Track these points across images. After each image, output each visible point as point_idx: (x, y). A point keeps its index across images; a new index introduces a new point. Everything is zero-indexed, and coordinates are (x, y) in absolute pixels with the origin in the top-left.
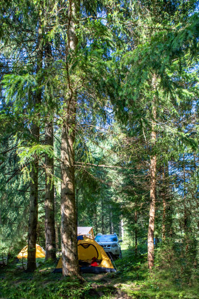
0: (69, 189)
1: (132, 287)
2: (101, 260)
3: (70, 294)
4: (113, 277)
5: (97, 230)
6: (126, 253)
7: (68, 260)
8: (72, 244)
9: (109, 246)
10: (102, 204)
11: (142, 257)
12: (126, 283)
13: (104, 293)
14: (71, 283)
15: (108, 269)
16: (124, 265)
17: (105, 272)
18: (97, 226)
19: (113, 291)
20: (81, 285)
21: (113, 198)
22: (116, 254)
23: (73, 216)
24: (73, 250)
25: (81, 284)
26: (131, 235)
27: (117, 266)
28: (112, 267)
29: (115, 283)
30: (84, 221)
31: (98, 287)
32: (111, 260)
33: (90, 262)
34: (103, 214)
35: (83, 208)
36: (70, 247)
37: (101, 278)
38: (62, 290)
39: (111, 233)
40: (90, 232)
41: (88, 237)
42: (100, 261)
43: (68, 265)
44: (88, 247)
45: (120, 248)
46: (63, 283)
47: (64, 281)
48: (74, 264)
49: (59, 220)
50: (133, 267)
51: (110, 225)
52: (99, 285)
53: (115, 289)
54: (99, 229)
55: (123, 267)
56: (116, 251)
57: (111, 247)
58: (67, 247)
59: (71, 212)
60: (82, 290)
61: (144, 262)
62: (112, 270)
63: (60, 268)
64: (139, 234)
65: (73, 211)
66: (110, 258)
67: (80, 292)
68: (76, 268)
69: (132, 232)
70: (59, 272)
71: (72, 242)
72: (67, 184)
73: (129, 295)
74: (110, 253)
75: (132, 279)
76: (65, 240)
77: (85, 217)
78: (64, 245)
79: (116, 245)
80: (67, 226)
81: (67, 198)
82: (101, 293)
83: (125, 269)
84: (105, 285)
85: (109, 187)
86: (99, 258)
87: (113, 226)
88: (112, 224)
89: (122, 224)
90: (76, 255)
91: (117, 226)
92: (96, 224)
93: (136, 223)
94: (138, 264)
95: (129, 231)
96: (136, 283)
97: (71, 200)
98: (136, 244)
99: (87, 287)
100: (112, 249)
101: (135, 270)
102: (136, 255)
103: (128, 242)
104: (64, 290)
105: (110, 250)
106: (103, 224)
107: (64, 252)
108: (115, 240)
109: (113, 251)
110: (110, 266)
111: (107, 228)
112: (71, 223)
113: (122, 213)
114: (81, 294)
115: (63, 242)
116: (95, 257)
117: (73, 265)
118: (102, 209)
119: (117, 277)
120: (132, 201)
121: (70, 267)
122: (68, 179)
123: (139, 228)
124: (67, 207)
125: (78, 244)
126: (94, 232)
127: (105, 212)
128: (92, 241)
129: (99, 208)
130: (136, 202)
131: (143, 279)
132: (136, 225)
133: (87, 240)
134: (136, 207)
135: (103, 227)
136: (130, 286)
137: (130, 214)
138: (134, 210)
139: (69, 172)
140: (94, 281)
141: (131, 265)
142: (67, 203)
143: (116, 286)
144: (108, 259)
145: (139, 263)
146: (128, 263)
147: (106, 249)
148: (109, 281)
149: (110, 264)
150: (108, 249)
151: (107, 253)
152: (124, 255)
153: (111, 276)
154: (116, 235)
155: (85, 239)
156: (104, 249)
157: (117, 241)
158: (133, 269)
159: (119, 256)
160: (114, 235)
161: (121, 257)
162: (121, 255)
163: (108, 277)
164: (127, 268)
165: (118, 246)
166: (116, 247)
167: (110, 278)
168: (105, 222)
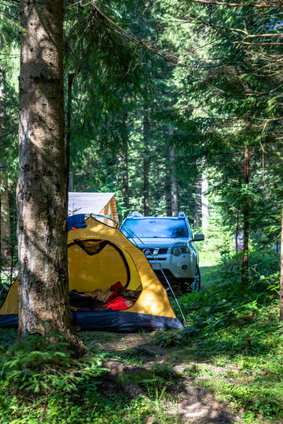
0: (44, 64)
1: (230, 375)
2: (138, 293)
3: (41, 387)
4: (172, 344)
5: (127, 205)
6: (213, 276)
7: (36, 284)
8: (50, 237)
9: (163, 250)
10: (146, 123)
11: (262, 287)
12: (212, 363)
13: (143, 388)
14: (45, 355)
15: (157, 317)
16: (208, 309)
17: (150, 329)
18: (128, 193)
19: (172, 385)
20: (75, 361)
21: (179, 106)
22: (184, 275)
23: (55, 150)
24: (53, 255)
25: (73, 356)
26: (230, 219)
27: (186, 312)
28: (170, 314)
29: (178, 361)
30: (88, 176)
31: (126, 370)
32: (169, 292)
33: (103, 297)
34: (147, 157)
35: (86, 133)
36: (43, 245)
37: (135, 345)
38: (16, 373)
39: (170, 214)
40: (106, 207)
41: (101, 220)
42: (135, 296)
43: (37, 299)
44: (98, 251)
45: (196, 259)
46: (18, 354)
47: (21, 347)
48: (54, 295)
49: (12, 169)
50: (232, 315)
51: (168, 188)
52: (130, 364)
53: (177, 377)
54: (133, 201)
55: (204, 316)
56: (184, 267)
57: (167, 256)
58: (36, 245)
59: (49, 136)
60: (78, 375)
61: (268, 302)
62: (170, 324)
63: (13, 312)
64: (254, 216)
65: (55, 133)
66: (165, 285)
67: (70, 381)
68: (62, 310)
69: (233, 208)
70: (9, 327)
71: (50, 231)
72: (40, 50)
73: (218, 397)
74: (167, 272)
75: (231, 351)
76: (29, 223)
77: (94, 163)
78: (27, 238)
79: (183, 250)
80: (37, 178)
81: (37, 93)
82: (134, 389)
83: (209, 320)
84: (149, 366)
85: (168, 73)
86: (132, 287)
87: (177, 193)
88: (174, 189)
89: (205, 186)
90: (61, 270)
91: (188, 195)
92: (126, 186)
93: (247, 182)
94: (249, 305)
95: (225, 206)
96: (241, 363)
97: (51, 99)
98: (246, 248)
99: (93, 367)
100: (170, 261)
101: (241, 326)
102: (245, 281)
103: (220, 242)
104: (22, 376)
105: (165, 265)
106: (146, 185)
107: (26, 259)
108: (180, 232)
109: (175, 266)
110: (166, 309)
111: (158, 197)
112: (49, 168)
113: (205, 152)
114: (73, 386)
115: (22, 228)
116: (119, 284)
117: (51, 301)
118: (145, 140)
119: (186, 344)
120: (239, 113)
121: (41, 305)
122: (41, 33)
123: (257, 198)
124: (36, 120)
125: (70, 239)
126: (119, 209)
127: (152, 149)
128: (112, 232)
129: (136, 137)
130: (248, 119)
131: (264, 350)
132: (246, 188)
133: (97, 229)
134: (249, 132)
135: (146, 196)
136: (225, 371)
137: (229, 155)
138: (241, 142)
139: (46, 12)
140: (114, 353)
141: (228, 308)
142: (38, 107)
143: (180, 369)
144: (159, 287)
145: (253, 305)
146: (220, 303)
147: (153, 259)
148: (162, 355)
149: (165, 305)
150: (159, 259)
151: (158, 272)
152: (208, 282)
153: (165, 341)
154: (184, 219)
155: (92, 226)
156: (149, 259)
157: (188, 237)
158: (234, 321)
159: (194, 283)
160: (180, 219)
161: (198, 286)
162: (197, 281)
163: (158, 344)
164: (216, 319)
165: (189, 252)
166: (184, 257)
167: (163, 346)
168: (154, 182)
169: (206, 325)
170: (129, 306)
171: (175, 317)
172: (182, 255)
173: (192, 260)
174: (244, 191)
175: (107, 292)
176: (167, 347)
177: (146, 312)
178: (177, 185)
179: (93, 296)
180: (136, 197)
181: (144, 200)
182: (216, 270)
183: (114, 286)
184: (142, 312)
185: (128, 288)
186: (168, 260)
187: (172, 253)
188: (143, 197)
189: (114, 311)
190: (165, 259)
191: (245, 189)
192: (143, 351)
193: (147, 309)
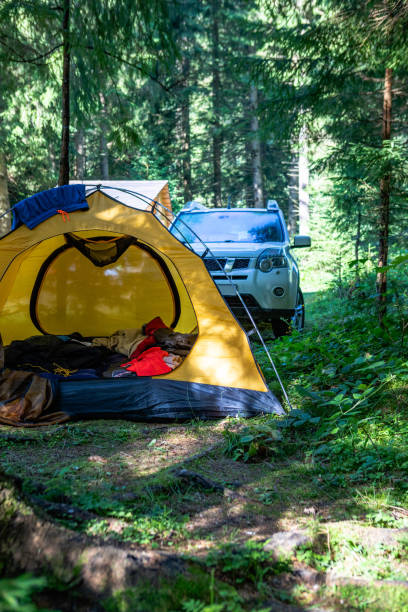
2: (193, 338)
4: (260, 454)
9: (242, 263)
15: (231, 393)
17: (216, 416)
22: (279, 305)
27: (288, 373)
28: (258, 385)
32: (252, 339)
33: (127, 347)
42: (186, 345)
44: (114, 260)
45: (296, 276)
51: (249, 179)
56: (278, 291)
57: (249, 271)
62: (258, 406)
66: (245, 324)
74: (249, 299)
79: (277, 262)
83: (339, 399)
86: (182, 328)
87: (262, 186)
88: (258, 178)
92: (187, 177)
100: (254, 281)
105: (245, 287)
106: (217, 176)
109: (262, 290)
110: (248, 374)
111: (234, 195)
116: (158, 321)
118: (216, 109)
119: (291, 452)
135: (218, 192)
144: (233, 330)
146: (358, 361)
147: (224, 278)
148: (238, 486)
149: (246, 364)
150: (235, 277)
151: (231, 301)
152: (314, 316)
153: (246, 448)
154: (276, 212)
155: (99, 211)
156: (215, 278)
157: (283, 240)
158: (388, 397)
159: (294, 318)
160: (269, 212)
161: (300, 323)
162: (299, 315)
163: (229, 454)
164: (356, 396)
165: (286, 266)
166: (278, 273)
167: (240, 459)
168: (229, 171)
169: (334, 408)
170: (173, 367)
171: (266, 390)
172: (275, 271)
173: (291, 280)
174: (387, 154)
175: (136, 336)
176: (250, 461)
177: (205, 380)
178: (262, 174)
179: (110, 344)
180: (203, 195)
181: (214, 197)
182: (324, 297)
183: (147, 325)
184: (198, 380)
185: (176, 330)
186: (250, 279)
187: (257, 266)
188: (213, 195)
189: (142, 378)
190: (245, 277)
191: (390, 150)
192: (194, 479)
193: (207, 374)
